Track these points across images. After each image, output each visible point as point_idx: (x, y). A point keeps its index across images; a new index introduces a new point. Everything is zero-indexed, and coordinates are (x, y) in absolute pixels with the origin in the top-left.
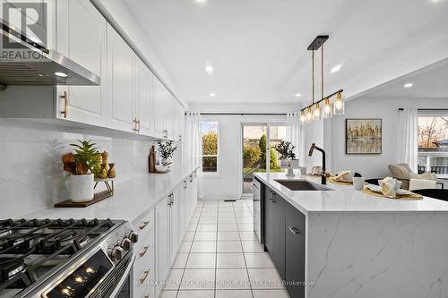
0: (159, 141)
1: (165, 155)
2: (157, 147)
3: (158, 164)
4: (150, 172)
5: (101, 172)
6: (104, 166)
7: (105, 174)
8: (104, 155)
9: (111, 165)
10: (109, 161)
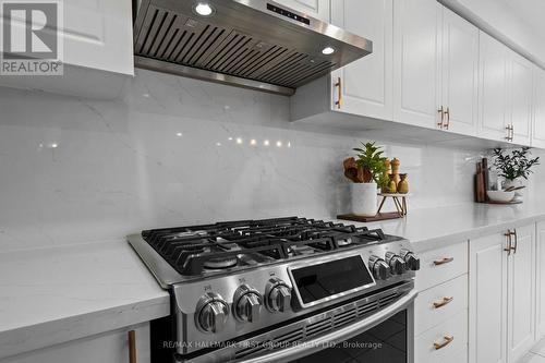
0: (498, 150)
1: (510, 174)
2: (493, 160)
3: (494, 188)
4: (476, 200)
5: (389, 185)
6: (392, 177)
7: (394, 188)
8: (394, 164)
9: (403, 176)
10: (400, 171)
